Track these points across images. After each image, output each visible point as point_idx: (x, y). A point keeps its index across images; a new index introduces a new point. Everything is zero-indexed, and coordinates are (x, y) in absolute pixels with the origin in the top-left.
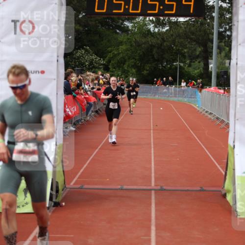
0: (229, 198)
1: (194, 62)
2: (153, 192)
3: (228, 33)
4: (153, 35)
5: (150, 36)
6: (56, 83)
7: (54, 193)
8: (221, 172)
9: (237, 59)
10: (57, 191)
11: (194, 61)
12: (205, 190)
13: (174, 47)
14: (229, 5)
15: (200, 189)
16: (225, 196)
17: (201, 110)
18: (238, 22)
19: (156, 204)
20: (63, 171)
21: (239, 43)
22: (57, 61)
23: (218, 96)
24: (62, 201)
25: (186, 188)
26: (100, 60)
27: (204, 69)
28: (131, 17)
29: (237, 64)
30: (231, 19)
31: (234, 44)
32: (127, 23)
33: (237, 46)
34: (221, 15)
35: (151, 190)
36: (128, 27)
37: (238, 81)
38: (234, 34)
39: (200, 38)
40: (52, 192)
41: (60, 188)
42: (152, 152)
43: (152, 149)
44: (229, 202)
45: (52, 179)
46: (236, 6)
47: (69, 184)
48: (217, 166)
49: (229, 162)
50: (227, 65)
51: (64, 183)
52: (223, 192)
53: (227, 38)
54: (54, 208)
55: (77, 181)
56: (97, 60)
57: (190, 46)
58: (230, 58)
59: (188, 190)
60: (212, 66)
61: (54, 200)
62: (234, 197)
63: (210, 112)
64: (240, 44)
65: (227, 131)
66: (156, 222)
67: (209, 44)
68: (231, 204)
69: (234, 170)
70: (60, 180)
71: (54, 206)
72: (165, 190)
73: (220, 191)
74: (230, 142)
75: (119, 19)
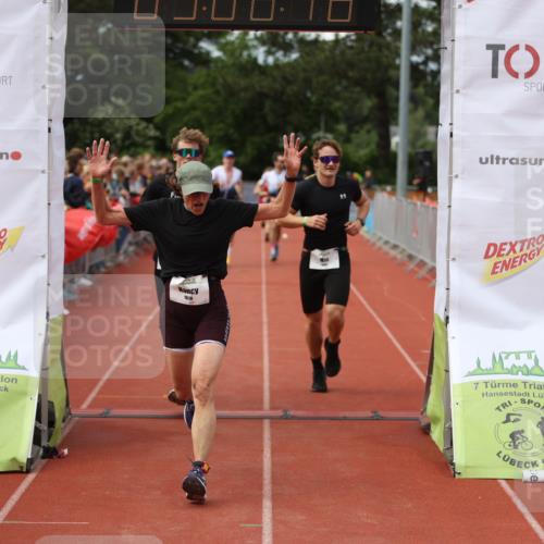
0: (437, 434)
1: (357, 132)
2: (267, 423)
3: (432, 66)
4: (263, 70)
5: (257, 72)
6: (46, 180)
7: (44, 427)
8: (418, 377)
9: (451, 124)
10: (51, 423)
11: (357, 128)
12: (383, 418)
13: (314, 99)
14: (434, 4)
15: (370, 415)
16: (426, 430)
17: (373, 240)
18: (453, 41)
19: (274, 451)
20: (66, 380)
21: (455, 89)
22: (49, 130)
23: (411, 207)
24: (63, 445)
25: (341, 414)
26: (147, 127)
27: (378, 145)
28: (215, 32)
29: (451, 135)
30: (437, 34)
31: (444, 90)
32: (205, 45)
33: (452, 94)
34: (415, 26)
35: (261, 418)
36: (208, 53)
37: (454, 174)
38: (445, 68)
39: (369, 76)
40: (39, 425)
41: (58, 415)
42: (265, 332)
43: (265, 327)
44: (437, 443)
45: (40, 396)
46: (449, 7)
47: (78, 407)
48: (409, 365)
49: (435, 356)
50: (431, 137)
51: (67, 405)
52: (424, 422)
53: (429, 79)
54: (44, 461)
55: (95, 400)
56: (141, 127)
57: (347, 94)
58: (435, 122)
59: (345, 418)
60: (397, 141)
61: (44, 443)
62: (448, 433)
63: (393, 241)
64: (458, 91)
65: (431, 285)
66: (273, 490)
67: (391, 90)
68: (441, 448)
69: (447, 371)
70: (58, 397)
71: (43, 457)
72: (293, 417)
73: (417, 420)
74: (439, 311)
75: (189, 34)
